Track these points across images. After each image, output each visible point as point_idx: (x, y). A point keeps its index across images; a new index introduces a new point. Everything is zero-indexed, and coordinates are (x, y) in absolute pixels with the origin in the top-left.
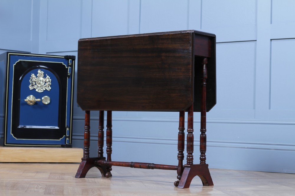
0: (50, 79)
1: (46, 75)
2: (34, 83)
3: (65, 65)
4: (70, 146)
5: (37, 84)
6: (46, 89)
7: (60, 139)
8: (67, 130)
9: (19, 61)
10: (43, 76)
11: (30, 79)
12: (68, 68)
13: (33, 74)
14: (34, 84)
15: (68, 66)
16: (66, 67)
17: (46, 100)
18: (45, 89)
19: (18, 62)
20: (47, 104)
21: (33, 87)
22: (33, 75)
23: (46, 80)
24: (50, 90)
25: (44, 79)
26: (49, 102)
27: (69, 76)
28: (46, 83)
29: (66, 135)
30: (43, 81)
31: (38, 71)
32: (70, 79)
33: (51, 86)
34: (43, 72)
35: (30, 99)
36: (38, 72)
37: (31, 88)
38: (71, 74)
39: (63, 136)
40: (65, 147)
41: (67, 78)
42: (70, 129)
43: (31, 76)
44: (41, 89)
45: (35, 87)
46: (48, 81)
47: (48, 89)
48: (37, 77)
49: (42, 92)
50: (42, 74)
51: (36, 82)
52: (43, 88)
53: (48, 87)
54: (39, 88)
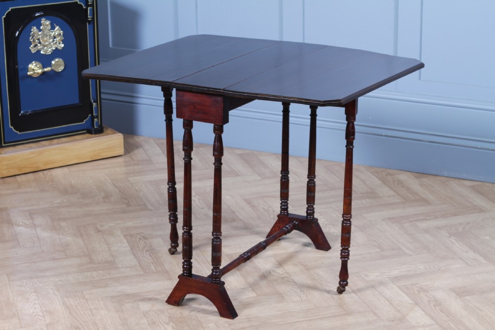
0: (62, 30)
1: (55, 25)
2: (37, 41)
3: (81, 4)
4: (99, 131)
5: (42, 43)
6: (56, 48)
7: (85, 120)
8: (94, 106)
9: (10, 10)
10: (50, 28)
11: (30, 36)
12: (86, 10)
13: (34, 26)
14: (37, 43)
15: (87, 5)
16: (84, 7)
17: (58, 65)
18: (54, 49)
19: (9, 12)
20: (60, 71)
21: (35, 48)
22: (34, 29)
23: (55, 33)
24: (63, 48)
25: (52, 32)
26: (63, 68)
27: (89, 22)
28: (55, 37)
29: (92, 113)
30: (50, 35)
31: (41, 20)
32: (92, 25)
33: (64, 42)
34: (48, 23)
35: (35, 69)
36: (42, 22)
37: (33, 51)
38: (93, 18)
39: (88, 116)
40: (93, 132)
41: (87, 24)
42: (97, 104)
43: (32, 30)
44: (49, 50)
45: (39, 48)
46: (58, 35)
47: (59, 48)
48: (40, 31)
49: (50, 53)
50: (47, 25)
51: (40, 39)
52: (52, 47)
53: (60, 43)
54: (46, 48)
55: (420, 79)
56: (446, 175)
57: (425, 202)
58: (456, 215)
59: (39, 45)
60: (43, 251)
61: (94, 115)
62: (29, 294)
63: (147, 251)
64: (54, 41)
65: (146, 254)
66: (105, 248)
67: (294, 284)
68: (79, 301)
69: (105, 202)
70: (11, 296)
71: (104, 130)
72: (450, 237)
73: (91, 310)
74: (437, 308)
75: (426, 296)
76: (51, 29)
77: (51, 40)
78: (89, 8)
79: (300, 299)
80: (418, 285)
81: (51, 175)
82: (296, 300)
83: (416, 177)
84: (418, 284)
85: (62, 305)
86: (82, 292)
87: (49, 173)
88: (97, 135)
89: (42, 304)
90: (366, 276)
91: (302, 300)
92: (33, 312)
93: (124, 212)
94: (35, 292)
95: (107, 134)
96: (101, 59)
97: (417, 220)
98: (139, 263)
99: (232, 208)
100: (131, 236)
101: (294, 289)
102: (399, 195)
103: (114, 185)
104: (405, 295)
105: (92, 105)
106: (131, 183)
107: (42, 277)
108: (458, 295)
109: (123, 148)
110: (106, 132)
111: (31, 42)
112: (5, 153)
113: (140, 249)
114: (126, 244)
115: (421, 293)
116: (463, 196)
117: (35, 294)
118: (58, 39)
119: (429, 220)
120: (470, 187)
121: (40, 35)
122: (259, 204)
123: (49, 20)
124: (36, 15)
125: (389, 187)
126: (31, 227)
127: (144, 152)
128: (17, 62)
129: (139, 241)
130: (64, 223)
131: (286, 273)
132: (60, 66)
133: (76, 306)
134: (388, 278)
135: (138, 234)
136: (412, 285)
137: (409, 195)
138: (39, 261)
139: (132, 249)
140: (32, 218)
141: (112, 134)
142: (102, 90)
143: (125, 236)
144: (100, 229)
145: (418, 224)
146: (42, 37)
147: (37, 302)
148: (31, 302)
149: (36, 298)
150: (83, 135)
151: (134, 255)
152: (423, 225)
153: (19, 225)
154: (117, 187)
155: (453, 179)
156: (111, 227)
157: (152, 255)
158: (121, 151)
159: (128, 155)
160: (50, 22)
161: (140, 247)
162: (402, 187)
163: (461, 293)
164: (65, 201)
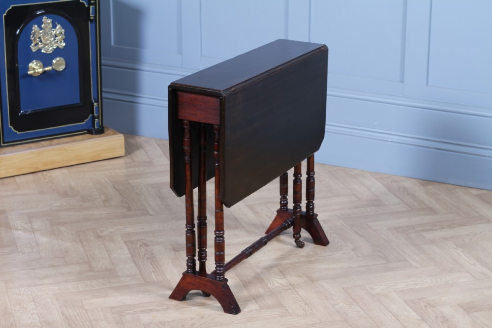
0: (63, 29)
1: (56, 23)
2: (38, 39)
3: (84, 2)
4: (100, 131)
5: (43, 41)
6: (58, 47)
7: (85, 121)
8: (95, 106)
9: (11, 8)
10: (51, 26)
11: (31, 34)
12: (89, 8)
13: (35, 25)
14: (38, 42)
15: (90, 4)
16: (87, 6)
17: (59, 64)
18: (55, 48)
19: (10, 10)
20: (61, 70)
21: (37, 47)
22: (35, 28)
23: (56, 32)
24: (64, 47)
25: (53, 31)
26: (64, 68)
27: (92, 21)
28: (56, 36)
29: (93, 113)
30: (51, 34)
31: (42, 19)
32: (94, 24)
33: (65, 40)
34: (49, 21)
35: (35, 67)
36: (43, 20)
37: (34, 49)
38: (95, 17)
39: (89, 116)
40: (94, 132)
41: (89, 23)
42: (99, 104)
43: (33, 28)
44: (50, 48)
45: (40, 46)
46: (59, 33)
47: (60, 47)
48: (41, 30)
49: (51, 52)
50: (49, 24)
51: (42, 37)
52: (53, 46)
53: (61, 42)
54: (47, 46)
55: (427, 84)
56: (452, 183)
57: (431, 211)
58: (462, 225)
59: (40, 43)
60: (41, 257)
61: (95, 115)
62: (27, 303)
63: (148, 258)
64: (55, 40)
65: (147, 262)
66: (105, 255)
67: (298, 296)
68: (78, 311)
69: (105, 206)
70: (9, 304)
71: (105, 130)
72: (457, 249)
73: (91, 321)
74: (444, 324)
75: (433, 311)
76: (52, 28)
77: (53, 39)
78: (91, 7)
79: (305, 313)
80: (425, 300)
81: (51, 176)
82: (300, 314)
83: (422, 184)
84: (425, 298)
85: (61, 315)
86: (82, 302)
87: (49, 174)
88: (98, 136)
89: (41, 314)
90: (372, 289)
91: (306, 314)
92: (31, 323)
93: (125, 217)
94: (33, 301)
95: (108, 135)
96: (102, 57)
97: (423, 231)
98: (140, 272)
99: (234, 215)
100: (132, 242)
101: (298, 302)
102: (404, 203)
103: (115, 188)
104: (412, 310)
105: (93, 105)
106: (132, 186)
107: (41, 285)
108: (465, 310)
109: (124, 149)
110: (108, 132)
111: (32, 40)
112: (4, 154)
113: (141, 257)
114: (127, 251)
115: (427, 308)
116: (469, 206)
117: (33, 303)
118: (59, 38)
119: (436, 230)
120: (477, 195)
121: (41, 33)
122: (262, 210)
123: (50, 18)
124: (38, 13)
125: (394, 195)
126: (30, 231)
127: (144, 153)
128: (17, 60)
129: (140, 248)
130: (64, 228)
131: (290, 284)
132: (61, 65)
133: (75, 317)
134: (394, 291)
135: (139, 240)
136: (419, 299)
137: (415, 204)
138: (38, 268)
139: (132, 256)
140: (30, 222)
141: (113, 134)
142: (104, 89)
143: (126, 242)
144: (100, 234)
145: (425, 234)
146: (43, 35)
147: (35, 311)
148: (29, 312)
149: (35, 307)
150: (83, 136)
151: (135, 263)
152: (430, 235)
153: (17, 229)
154: (117, 190)
155: (459, 187)
156: (111, 232)
157: (153, 263)
158: (122, 152)
159: (129, 156)
160: (51, 20)
161: (141, 254)
162: (408, 195)
163: (469, 308)
164: (65, 204)
